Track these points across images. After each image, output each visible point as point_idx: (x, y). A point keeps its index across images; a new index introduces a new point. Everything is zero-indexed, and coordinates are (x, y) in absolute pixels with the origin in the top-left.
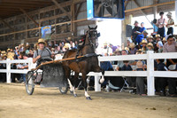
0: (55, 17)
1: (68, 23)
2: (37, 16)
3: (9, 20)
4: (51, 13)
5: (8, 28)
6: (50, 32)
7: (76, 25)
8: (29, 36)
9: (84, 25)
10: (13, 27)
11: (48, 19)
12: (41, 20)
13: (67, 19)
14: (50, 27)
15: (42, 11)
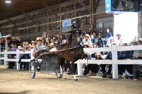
0: (75, 11)
1: (88, 16)
2: (58, 9)
3: (32, 14)
4: (71, 7)
5: (31, 21)
6: (71, 25)
7: (95, 18)
8: (51, 29)
9: (102, 18)
10: (35, 20)
11: (68, 12)
12: (62, 14)
13: (86, 12)
14: (70, 20)
15: (63, 5)
